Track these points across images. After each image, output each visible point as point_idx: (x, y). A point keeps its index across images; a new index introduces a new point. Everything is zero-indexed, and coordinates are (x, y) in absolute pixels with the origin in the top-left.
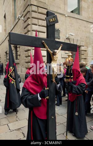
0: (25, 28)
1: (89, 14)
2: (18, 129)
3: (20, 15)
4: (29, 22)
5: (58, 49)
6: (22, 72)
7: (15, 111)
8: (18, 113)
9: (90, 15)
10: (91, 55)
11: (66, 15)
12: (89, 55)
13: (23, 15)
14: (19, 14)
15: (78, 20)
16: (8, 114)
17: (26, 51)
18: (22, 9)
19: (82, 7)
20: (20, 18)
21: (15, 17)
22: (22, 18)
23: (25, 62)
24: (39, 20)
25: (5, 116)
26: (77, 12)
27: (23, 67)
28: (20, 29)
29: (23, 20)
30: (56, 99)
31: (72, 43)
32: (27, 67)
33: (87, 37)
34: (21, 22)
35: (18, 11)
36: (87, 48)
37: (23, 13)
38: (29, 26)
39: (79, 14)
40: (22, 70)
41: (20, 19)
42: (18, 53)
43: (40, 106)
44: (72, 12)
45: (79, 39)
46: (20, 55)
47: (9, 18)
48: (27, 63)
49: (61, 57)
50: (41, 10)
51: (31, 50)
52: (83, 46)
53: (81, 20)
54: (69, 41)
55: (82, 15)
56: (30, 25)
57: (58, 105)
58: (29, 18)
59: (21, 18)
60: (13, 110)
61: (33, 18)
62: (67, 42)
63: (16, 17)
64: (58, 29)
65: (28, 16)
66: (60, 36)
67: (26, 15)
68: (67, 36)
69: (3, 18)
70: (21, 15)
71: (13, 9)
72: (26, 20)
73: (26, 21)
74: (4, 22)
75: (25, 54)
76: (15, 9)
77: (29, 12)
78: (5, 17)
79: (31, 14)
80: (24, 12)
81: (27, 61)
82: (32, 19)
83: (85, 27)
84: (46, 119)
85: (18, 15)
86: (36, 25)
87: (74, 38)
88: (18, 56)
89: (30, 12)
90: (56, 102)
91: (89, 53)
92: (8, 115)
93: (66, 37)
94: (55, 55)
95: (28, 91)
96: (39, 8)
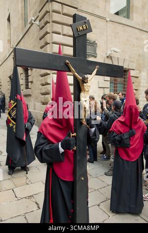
0: (41, 39)
1: (144, 18)
2: (29, 197)
3: (33, 17)
4: (48, 28)
5: (91, 74)
6: (35, 109)
7: (25, 169)
8: (28, 172)
9: (146, 20)
10: (145, 85)
11: (108, 19)
12: (141, 84)
13: (38, 16)
14: (31, 15)
15: (126, 27)
16: (13, 173)
17: (42, 76)
18: (37, 7)
19: (133, 6)
20: (33, 22)
21: (25, 20)
22: (37, 22)
23: (41, 93)
24: (64, 26)
25: (10, 177)
26: (125, 14)
27: (37, 102)
28: (33, 40)
29: (39, 26)
30: (88, 152)
31: (116, 63)
32: (43, 101)
33: (139, 56)
34: (35, 28)
35: (30, 10)
36: (140, 72)
37: (38, 14)
38: (49, 35)
39: (128, 17)
40: (35, 106)
41: (33, 24)
42: (30, 79)
43: (62, 162)
44: (117, 14)
45: (127, 58)
46: (32, 82)
47: (16, 21)
48: (43, 94)
49: (97, 87)
50: (67, 10)
51: (49, 74)
52: (134, 70)
53: (131, 28)
54: (111, 60)
55: (132, 20)
56: (49, 33)
57: (91, 161)
58: (47, 22)
59: (35, 21)
60: (22, 167)
61: (54, 22)
62: (109, 62)
63: (27, 21)
64: (94, 42)
65: (46, 18)
66: (97, 53)
67: (43, 17)
68: (109, 53)
69: (7, 21)
70: (36, 17)
71: (22, 7)
72: (43, 25)
73: (43, 27)
74: (8, 28)
75: (41, 80)
76: (25, 7)
77: (47, 12)
78: (9, 20)
79: (52, 17)
80: (39, 12)
81: (43, 91)
82: (53, 24)
83: (137, 39)
84: (72, 180)
85: (31, 18)
86: (59, 34)
87: (119, 57)
88: (30, 83)
89: (49, 12)
90: (88, 157)
91: (142, 81)
92: (13, 175)
93: (106, 54)
94: (86, 83)
95: (46, 138)
96: (64, 6)
